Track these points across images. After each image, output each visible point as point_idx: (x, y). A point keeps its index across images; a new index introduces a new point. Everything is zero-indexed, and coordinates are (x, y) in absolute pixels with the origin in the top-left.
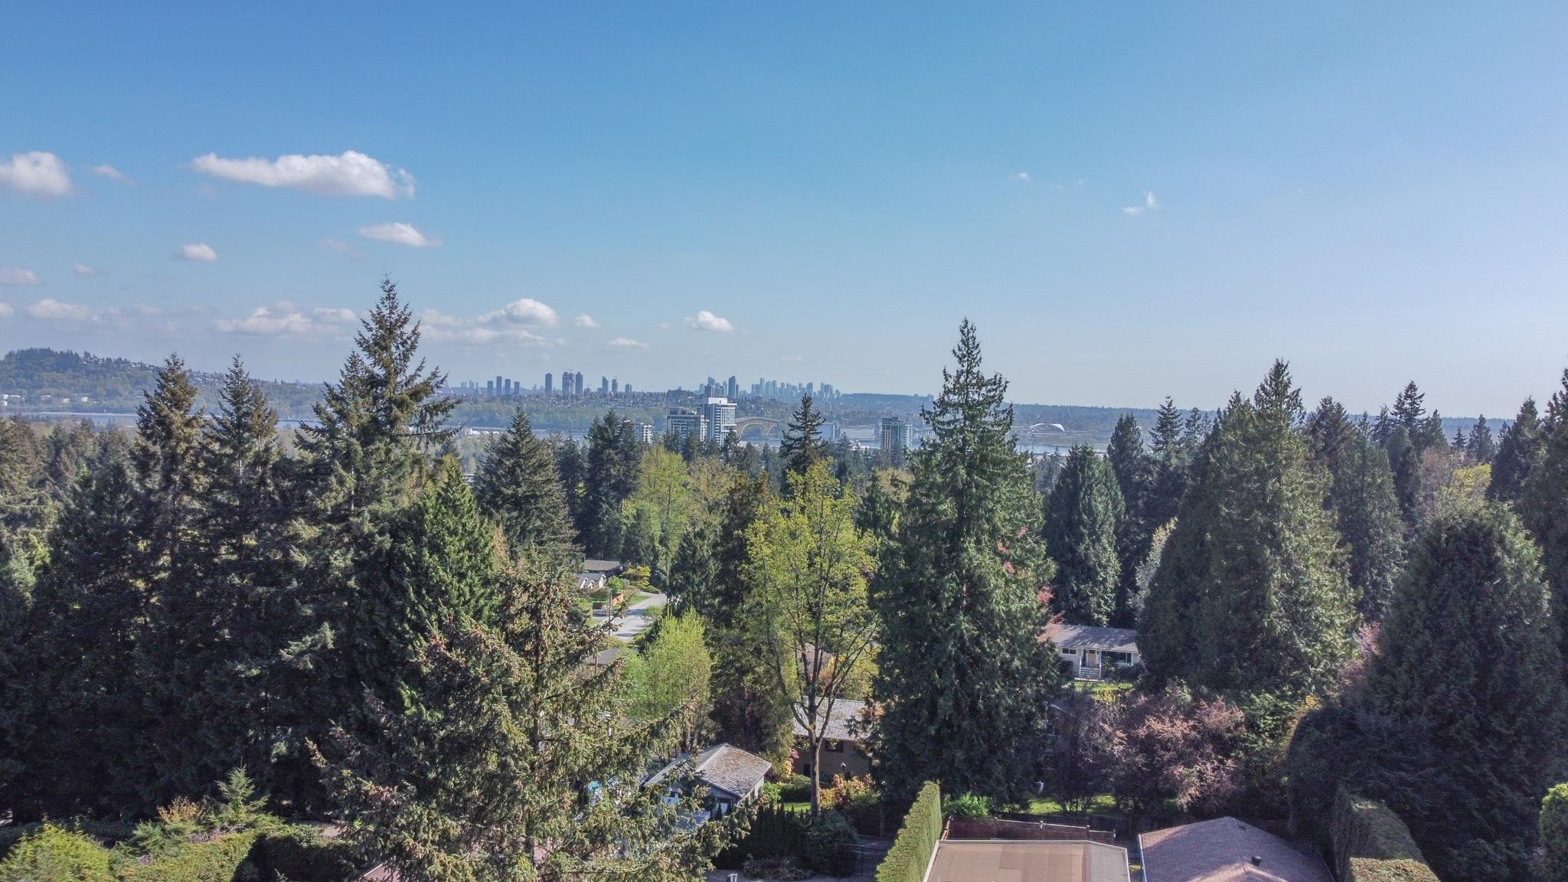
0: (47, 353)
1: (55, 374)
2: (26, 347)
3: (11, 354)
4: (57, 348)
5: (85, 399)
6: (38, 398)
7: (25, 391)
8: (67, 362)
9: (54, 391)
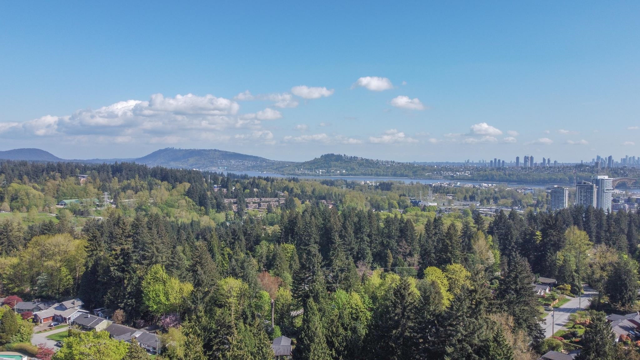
0: (333, 155)
1: (335, 163)
2: (327, 153)
3: (322, 156)
4: (336, 153)
5: (344, 171)
6: (330, 171)
7: (326, 169)
8: (339, 158)
9: (335, 168)
